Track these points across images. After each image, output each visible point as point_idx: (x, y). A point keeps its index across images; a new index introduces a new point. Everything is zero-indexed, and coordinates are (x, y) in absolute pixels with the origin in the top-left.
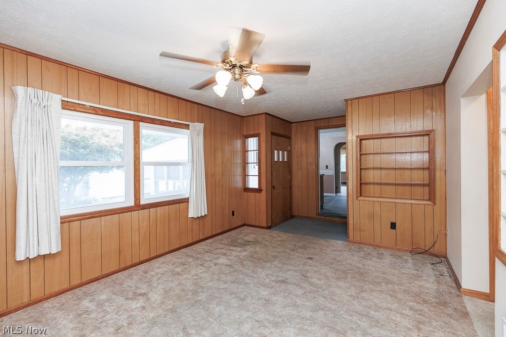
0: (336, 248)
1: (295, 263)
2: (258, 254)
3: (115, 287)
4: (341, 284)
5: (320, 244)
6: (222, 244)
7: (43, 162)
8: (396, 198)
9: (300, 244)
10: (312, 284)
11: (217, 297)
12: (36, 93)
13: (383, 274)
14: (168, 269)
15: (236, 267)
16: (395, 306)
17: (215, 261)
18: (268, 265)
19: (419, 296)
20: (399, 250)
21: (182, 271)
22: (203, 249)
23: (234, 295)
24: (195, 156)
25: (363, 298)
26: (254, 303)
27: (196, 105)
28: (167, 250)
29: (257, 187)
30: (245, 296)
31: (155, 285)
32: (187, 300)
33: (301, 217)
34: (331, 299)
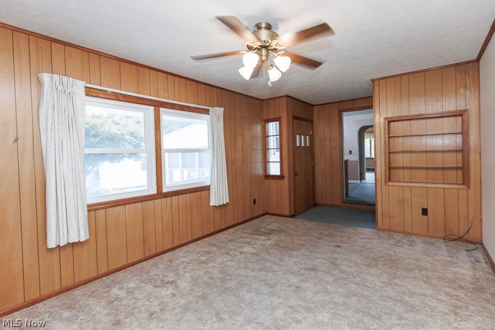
0: (364, 236)
1: (323, 251)
2: (283, 243)
3: (142, 276)
4: (372, 270)
5: (347, 232)
6: (245, 233)
7: (69, 150)
8: (427, 183)
9: (327, 233)
10: (342, 271)
11: (246, 285)
12: (61, 80)
13: (416, 260)
14: (193, 258)
15: (263, 255)
16: (430, 292)
17: (240, 250)
18: (295, 253)
19: (453, 282)
20: (431, 237)
21: (207, 260)
22: (226, 238)
23: (263, 283)
24: (215, 142)
25: (396, 284)
26: (284, 290)
27: (215, 89)
28: (190, 239)
29: (278, 173)
30: (275, 283)
31: (182, 273)
32: (217, 287)
33: (325, 205)
34: (363, 285)
